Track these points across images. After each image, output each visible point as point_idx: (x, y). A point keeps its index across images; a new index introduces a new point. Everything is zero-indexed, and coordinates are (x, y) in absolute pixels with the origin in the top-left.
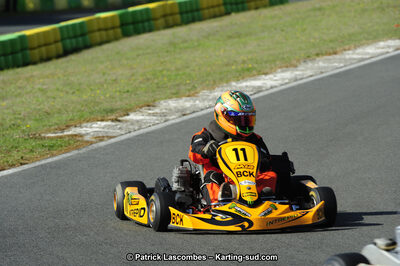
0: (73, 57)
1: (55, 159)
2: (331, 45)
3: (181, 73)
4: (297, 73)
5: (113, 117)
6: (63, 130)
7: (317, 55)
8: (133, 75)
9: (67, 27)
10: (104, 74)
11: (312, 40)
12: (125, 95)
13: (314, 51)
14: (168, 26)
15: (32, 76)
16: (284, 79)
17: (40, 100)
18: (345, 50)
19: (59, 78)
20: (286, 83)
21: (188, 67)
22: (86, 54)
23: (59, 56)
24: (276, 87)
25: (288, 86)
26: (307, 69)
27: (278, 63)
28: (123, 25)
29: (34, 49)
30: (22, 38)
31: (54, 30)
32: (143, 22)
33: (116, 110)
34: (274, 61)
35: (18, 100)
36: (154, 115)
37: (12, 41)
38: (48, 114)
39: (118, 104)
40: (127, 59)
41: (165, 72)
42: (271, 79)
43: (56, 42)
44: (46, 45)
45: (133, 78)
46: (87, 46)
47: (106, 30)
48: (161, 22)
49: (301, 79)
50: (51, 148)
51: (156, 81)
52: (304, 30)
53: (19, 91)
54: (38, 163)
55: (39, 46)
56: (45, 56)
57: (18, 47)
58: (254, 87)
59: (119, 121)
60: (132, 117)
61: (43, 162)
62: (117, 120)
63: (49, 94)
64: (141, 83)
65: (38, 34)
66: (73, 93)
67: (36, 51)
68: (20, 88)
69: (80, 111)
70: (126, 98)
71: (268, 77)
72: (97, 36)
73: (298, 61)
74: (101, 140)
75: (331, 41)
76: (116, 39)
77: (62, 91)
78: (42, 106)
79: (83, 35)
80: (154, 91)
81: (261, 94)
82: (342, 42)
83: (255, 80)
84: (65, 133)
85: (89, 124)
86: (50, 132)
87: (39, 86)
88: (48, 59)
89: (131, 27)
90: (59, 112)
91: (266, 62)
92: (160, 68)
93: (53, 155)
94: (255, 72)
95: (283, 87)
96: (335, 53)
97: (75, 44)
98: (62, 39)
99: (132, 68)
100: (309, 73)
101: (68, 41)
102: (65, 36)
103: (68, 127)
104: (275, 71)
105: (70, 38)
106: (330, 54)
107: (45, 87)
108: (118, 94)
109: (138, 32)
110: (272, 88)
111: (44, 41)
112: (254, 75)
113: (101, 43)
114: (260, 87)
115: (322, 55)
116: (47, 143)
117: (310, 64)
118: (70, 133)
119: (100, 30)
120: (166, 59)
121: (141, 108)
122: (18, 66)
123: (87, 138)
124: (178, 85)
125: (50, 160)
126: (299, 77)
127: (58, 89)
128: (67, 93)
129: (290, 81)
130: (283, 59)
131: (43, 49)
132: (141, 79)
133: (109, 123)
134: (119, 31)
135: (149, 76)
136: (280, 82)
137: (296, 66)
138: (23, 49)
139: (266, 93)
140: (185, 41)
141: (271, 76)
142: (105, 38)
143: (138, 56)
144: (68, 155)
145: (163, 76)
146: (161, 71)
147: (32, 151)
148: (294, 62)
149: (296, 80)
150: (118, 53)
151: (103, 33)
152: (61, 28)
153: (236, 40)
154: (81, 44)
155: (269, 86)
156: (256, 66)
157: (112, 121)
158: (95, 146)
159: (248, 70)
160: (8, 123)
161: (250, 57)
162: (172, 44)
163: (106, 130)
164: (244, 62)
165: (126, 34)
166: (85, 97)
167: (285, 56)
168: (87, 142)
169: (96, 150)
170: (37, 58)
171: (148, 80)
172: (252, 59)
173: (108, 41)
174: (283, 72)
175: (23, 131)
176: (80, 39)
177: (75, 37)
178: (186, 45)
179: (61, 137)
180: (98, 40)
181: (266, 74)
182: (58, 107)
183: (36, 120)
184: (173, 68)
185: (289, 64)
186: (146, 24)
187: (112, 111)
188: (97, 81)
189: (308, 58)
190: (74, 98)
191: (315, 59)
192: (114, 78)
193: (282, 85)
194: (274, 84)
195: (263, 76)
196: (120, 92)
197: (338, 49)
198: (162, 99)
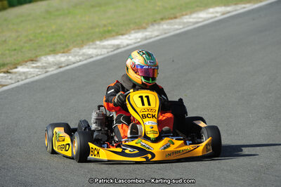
2: (172, 11)
3: (56, 34)
4: (147, 33)
5: (5, 70)
7: (162, 19)
8: (18, 37)
11: (158, 8)
12: (13, 53)
13: (159, 16)
16: (137, 39)
18: (183, 15)
20: (139, 42)
21: (61, 30)
24: (131, 45)
26: (154, 31)
27: (131, 26)
33: (7, 64)
34: (129, 24)
36: (36, 67)
39: (8, 60)
40: (13, 24)
41: (43, 34)
42: (127, 39)
45: (19, 39)
49: (150, 38)
51: (37, 41)
58: (114, 46)
59: (10, 73)
60: (20, 69)
62: (8, 72)
64: (25, 43)
70: (14, 55)
71: (124, 37)
73: (147, 24)
75: (172, 8)
76: (4, 8)
80: (35, 49)
81: (119, 51)
82: (181, 9)
83: (114, 39)
91: (122, 25)
92: (40, 31)
94: (114, 34)
96: (176, 18)
99: (17, 32)
100: (156, 33)
104: (130, 32)
106: (171, 19)
108: (7, 52)
109: (21, 3)
110: (128, 45)
112: (113, 36)
114: (118, 45)
115: (166, 19)
117: (156, 27)
120: (44, 24)
121: (26, 62)
124: (54, 44)
126: (148, 37)
129: (142, 40)
130: (135, 23)
132: (25, 40)
133: (2, 74)
134: (6, 3)
135: (31, 38)
136: (133, 41)
137: (145, 28)
139: (123, 49)
140: (58, 10)
141: (126, 36)
143: (22, 22)
145: (42, 37)
146: (40, 33)
148: (144, 25)
149: (146, 39)
150: (5, 20)
153: (98, 9)
155: (125, 44)
156: (114, 28)
157: (4, 73)
159: (109, 32)
161: (109, 21)
162: (48, 12)
164: (105, 26)
167: (137, 21)
171: (30, 40)
172: (110, 23)
174: (135, 33)
178: (59, 13)
181: (122, 35)
184: (50, 31)
185: (140, 27)
187: (4, 65)
189: (154, 22)
191: (160, 23)
192: (4, 39)
193: (135, 43)
194: (129, 42)
195: (120, 37)
196: (9, 50)
197: (178, 15)
198: (43, 55)
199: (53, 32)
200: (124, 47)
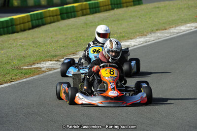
0: (36, 29)
1: (28, 79)
2: (164, 25)
3: (89, 38)
4: (147, 39)
5: (56, 59)
6: (31, 65)
7: (157, 30)
8: (66, 39)
9: (34, 14)
10: (52, 38)
11: (154, 23)
12: (62, 49)
13: (155, 28)
14: (83, 15)
15: (16, 39)
16: (140, 42)
17: (20, 50)
18: (170, 28)
19: (29, 40)
22: (43, 28)
23: (29, 29)
24: (136, 45)
25: (142, 45)
26: (152, 37)
27: (137, 33)
28: (61, 14)
29: (17, 25)
30: (12, 20)
31: (27, 16)
32: (71, 12)
33: (58, 56)
34: (135, 32)
35: (10, 50)
37: (7, 21)
38: (24, 57)
39: (59, 53)
40: (63, 31)
41: (81, 38)
42: (134, 42)
43: (28, 22)
44: (23, 23)
46: (44, 24)
47: (53, 16)
48: (80, 12)
49: (149, 42)
50: (26, 74)
52: (150, 18)
53: (10, 46)
54: (19, 81)
55: (20, 24)
56: (23, 29)
57: (10, 24)
58: (125, 45)
59: (59, 61)
61: (22, 81)
63: (25, 47)
64: (70, 42)
65: (19, 18)
66: (37, 47)
67: (19, 26)
68: (10, 44)
69: (40, 56)
70: (63, 50)
71: (132, 41)
72: (49, 19)
73: (147, 33)
74: (50, 71)
75: (164, 23)
76: (58, 21)
77: (31, 46)
78: (21, 53)
79: (41, 18)
80: (76, 47)
82: (169, 24)
83: (126, 42)
84: (33, 67)
85: (44, 63)
86: (25, 66)
87: (20, 43)
88: (24, 30)
89: (65, 15)
90: (30, 56)
91: (131, 33)
92: (79, 36)
93: (27, 78)
94: (126, 38)
95: (140, 46)
96: (166, 29)
97: (37, 23)
98: (32, 21)
99: (66, 35)
100: (153, 39)
101: (34, 21)
102: (33, 19)
103: (34, 64)
104: (136, 38)
105: (35, 20)
106: (163, 30)
107: (23, 44)
109: (68, 18)
110: (134, 46)
111: (22, 21)
112: (126, 40)
113: (50, 23)
114: (128, 45)
115: (159, 30)
116: (24, 71)
117: (153, 35)
118: (35, 67)
119: (50, 16)
120: (82, 31)
121: (70, 55)
122: (10, 34)
123: (43, 69)
125: (25, 80)
126: (147, 41)
127: (29, 45)
128: (34, 47)
129: (143, 43)
130: (140, 32)
131: (22, 25)
132: (70, 40)
133: (54, 62)
134: (59, 17)
135: (74, 39)
137: (146, 35)
138: (12, 25)
140: (92, 22)
141: (134, 40)
142: (52, 20)
143: (69, 29)
144: (34, 77)
145: (81, 39)
146: (80, 37)
147: (16, 75)
148: (146, 33)
149: (146, 42)
150: (59, 28)
151: (52, 18)
152: (31, 15)
153: (117, 22)
154: (41, 23)
155: (133, 45)
156: (126, 35)
157: (56, 61)
158: (47, 73)
159: (123, 37)
160: (4, 61)
161: (123, 30)
162: (85, 23)
163: (52, 65)
164: (121, 33)
165: (63, 19)
166: (42, 49)
167: (141, 30)
168: (43, 71)
169: (48, 75)
170: (19, 29)
171: (73, 41)
172: (124, 32)
173: (54, 22)
174: (140, 38)
175: (12, 66)
176: (40, 21)
177: (38, 19)
178: (92, 24)
179: (30, 69)
180: (49, 21)
181: (131, 39)
182: (29, 54)
183: (18, 60)
184: (86, 36)
185: (143, 35)
186: (73, 14)
187: (56, 56)
188: (49, 41)
189: (152, 32)
190: (37, 49)
191: (155, 32)
192: (57, 40)
193: (139, 44)
194: (136, 44)
196: (60, 47)
197: (167, 27)
198: (80, 51)
199: (88, 36)
200: (132, 47)
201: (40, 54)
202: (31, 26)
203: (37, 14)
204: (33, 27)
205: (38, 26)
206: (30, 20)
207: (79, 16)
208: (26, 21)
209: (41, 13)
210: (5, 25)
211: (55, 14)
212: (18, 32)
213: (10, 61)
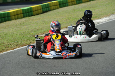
0: (45, 14)
3: (76, 18)
4: (110, 18)
6: (42, 34)
9: (44, 5)
10: (54, 18)
11: (114, 9)
13: (114, 12)
14: (72, 5)
15: (34, 19)
17: (36, 26)
19: (41, 20)
21: (78, 16)
22: (49, 13)
23: (41, 13)
25: (107, 22)
27: (104, 15)
28: (59, 4)
30: (31, 8)
31: (40, 6)
32: (65, 3)
34: (103, 14)
35: (30, 26)
37: (28, 9)
38: (38, 30)
40: (61, 14)
41: (71, 18)
42: (102, 20)
43: (40, 9)
44: (37, 10)
45: (63, 20)
46: (49, 11)
47: (55, 6)
48: (71, 3)
49: (111, 20)
51: (69, 20)
52: (112, 6)
53: (30, 23)
55: (36, 11)
56: (37, 13)
57: (30, 11)
58: (97, 22)
63: (38, 24)
65: (35, 7)
66: (45, 24)
67: (35, 12)
68: (30, 22)
69: (47, 29)
72: (52, 8)
73: (110, 15)
76: (58, 8)
78: (36, 28)
79: (48, 7)
80: (68, 23)
81: (99, 24)
84: (43, 35)
87: (36, 22)
88: (38, 14)
89: (62, 5)
90: (41, 29)
91: (101, 15)
94: (97, 18)
95: (106, 22)
97: (46, 10)
98: (42, 9)
99: (62, 17)
100: (113, 18)
101: (44, 9)
104: (103, 18)
105: (44, 8)
107: (37, 22)
109: (64, 6)
110: (102, 22)
111: (37, 9)
112: (97, 19)
113: (53, 10)
114: (99, 22)
117: (113, 15)
119: (53, 6)
120: (72, 14)
121: (65, 28)
122: (30, 16)
127: (41, 23)
128: (44, 24)
129: (108, 20)
131: (37, 11)
132: (65, 20)
134: (58, 6)
138: (31, 11)
139: (101, 24)
141: (102, 19)
142: (54, 8)
143: (64, 13)
145: (71, 19)
147: (33, 40)
148: (109, 15)
149: (109, 20)
150: (58, 12)
151: (54, 7)
152: (42, 5)
155: (101, 22)
156: (98, 16)
159: (96, 17)
160: (27, 32)
161: (96, 13)
162: (74, 10)
164: (94, 15)
165: (61, 7)
167: (106, 13)
170: (35, 14)
171: (67, 20)
172: (96, 14)
173: (55, 9)
174: (106, 18)
175: (31, 35)
176: (47, 8)
177: (46, 8)
178: (78, 10)
179: (42, 36)
180: (53, 9)
181: (101, 18)
182: (41, 28)
183: (35, 32)
184: (74, 17)
185: (107, 16)
186: (66, 4)
190: (46, 25)
193: (105, 21)
195: (100, 19)
201: (47, 28)
202: (42, 12)
203: (45, 4)
204: (43, 12)
205: (46, 12)
206: (41, 8)
207: (70, 6)
208: (39, 9)
209: (48, 4)
210: (27, 12)
211: (56, 4)
212: (34, 15)
213: (30, 32)
